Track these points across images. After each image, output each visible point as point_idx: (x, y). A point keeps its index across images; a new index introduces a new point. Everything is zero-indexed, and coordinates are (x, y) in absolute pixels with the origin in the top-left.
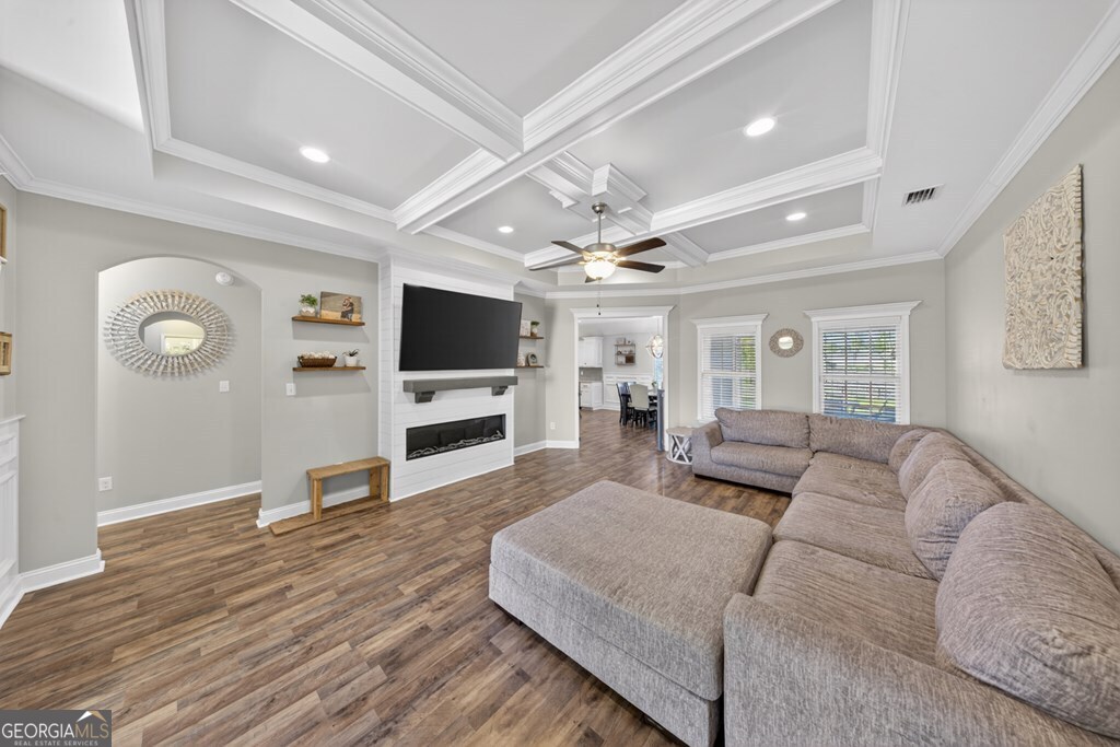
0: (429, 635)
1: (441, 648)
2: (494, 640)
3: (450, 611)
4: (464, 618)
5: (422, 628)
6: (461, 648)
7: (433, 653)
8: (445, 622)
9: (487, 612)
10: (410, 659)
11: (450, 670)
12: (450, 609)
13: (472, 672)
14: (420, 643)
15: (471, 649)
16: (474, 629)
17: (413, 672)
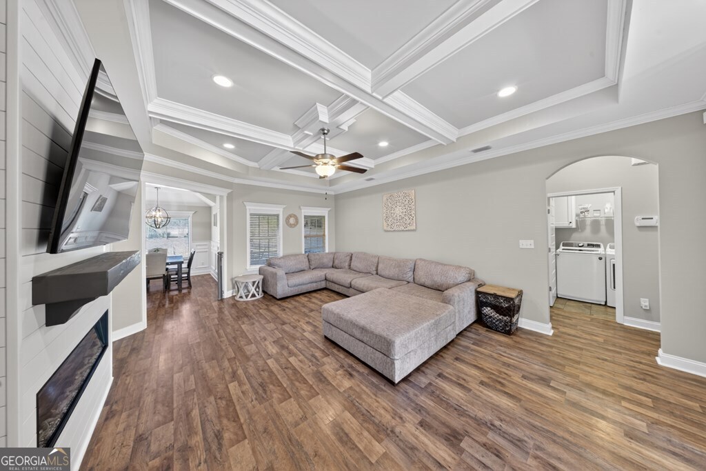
0: (427, 420)
1: (434, 410)
2: (423, 386)
3: (402, 410)
4: (408, 402)
5: (422, 426)
6: (432, 400)
7: (439, 414)
8: (413, 412)
9: (401, 390)
10: (448, 427)
11: (448, 404)
12: (401, 411)
13: (445, 394)
14: (435, 424)
15: (431, 396)
16: (416, 395)
17: (456, 423)
